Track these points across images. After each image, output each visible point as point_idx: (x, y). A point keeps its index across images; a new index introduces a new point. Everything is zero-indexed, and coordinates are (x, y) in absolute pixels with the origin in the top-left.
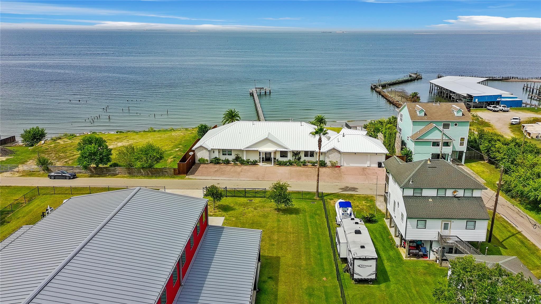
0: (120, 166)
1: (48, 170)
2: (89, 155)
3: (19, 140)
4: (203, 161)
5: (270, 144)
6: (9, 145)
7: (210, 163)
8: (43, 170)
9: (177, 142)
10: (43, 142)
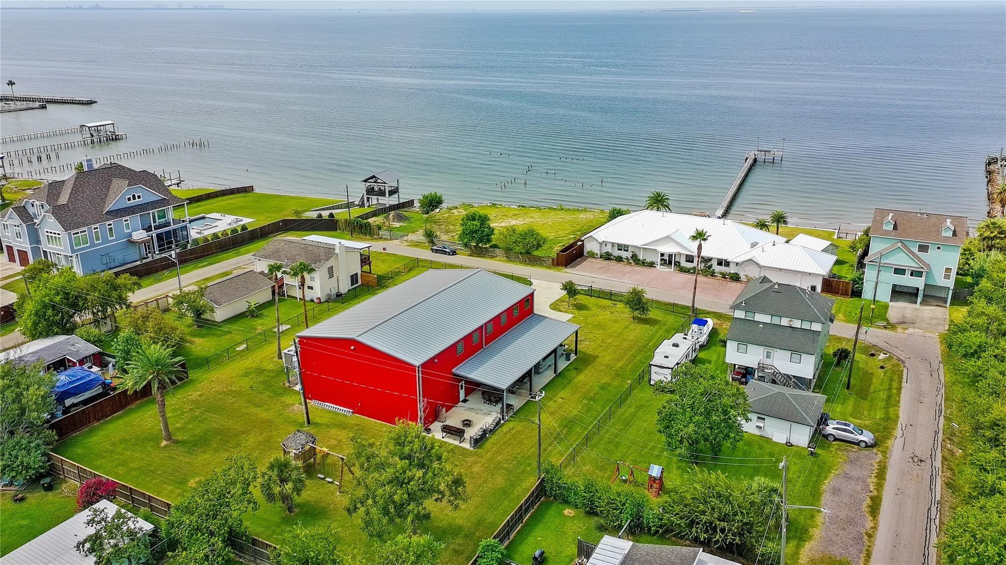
0: (499, 248)
1: (432, 242)
2: (470, 232)
3: (417, 204)
4: (592, 255)
5: (672, 244)
6: (406, 209)
7: (601, 257)
8: (429, 242)
9: (578, 227)
10: (438, 210)
